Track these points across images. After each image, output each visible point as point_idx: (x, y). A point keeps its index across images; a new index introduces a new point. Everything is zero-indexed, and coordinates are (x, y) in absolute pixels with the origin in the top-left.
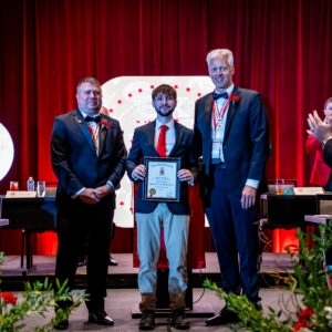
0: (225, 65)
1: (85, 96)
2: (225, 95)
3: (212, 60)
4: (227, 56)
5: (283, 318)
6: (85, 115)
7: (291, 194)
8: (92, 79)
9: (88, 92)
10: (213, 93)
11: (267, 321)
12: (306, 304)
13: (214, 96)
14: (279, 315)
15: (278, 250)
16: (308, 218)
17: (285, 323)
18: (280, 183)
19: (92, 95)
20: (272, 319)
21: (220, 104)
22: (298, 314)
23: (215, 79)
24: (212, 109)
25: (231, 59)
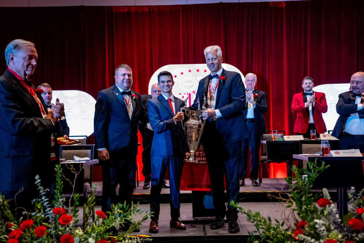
0: (215, 57)
1: (121, 78)
2: (216, 76)
3: (207, 53)
4: (217, 50)
5: (285, 227)
6: (121, 90)
7: (281, 140)
8: (126, 66)
9: (124, 75)
10: (210, 75)
11: (275, 229)
12: (301, 217)
13: (210, 78)
14: (282, 225)
15: (272, 177)
16: (295, 156)
17: (287, 230)
18: (274, 132)
19: (127, 77)
20: (278, 227)
21: (214, 83)
22: (295, 224)
23: (209, 66)
24: (208, 85)
25: (220, 52)
